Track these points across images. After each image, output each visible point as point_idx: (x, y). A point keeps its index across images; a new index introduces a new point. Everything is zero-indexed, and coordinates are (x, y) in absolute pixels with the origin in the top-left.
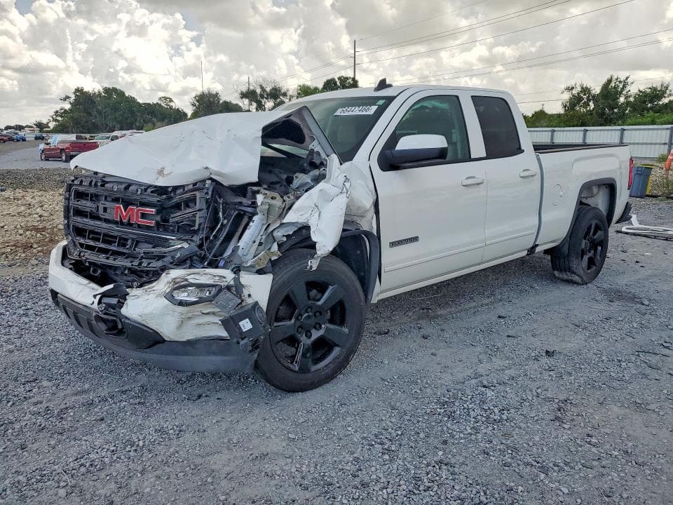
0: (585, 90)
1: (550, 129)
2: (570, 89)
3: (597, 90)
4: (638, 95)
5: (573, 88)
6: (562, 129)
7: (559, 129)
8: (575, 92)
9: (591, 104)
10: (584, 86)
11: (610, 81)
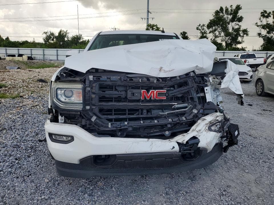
0: (52, 34)
1: (42, 49)
2: (46, 33)
3: (57, 34)
4: (73, 38)
5: (47, 33)
6: (47, 49)
7: (46, 49)
8: (48, 34)
9: (55, 39)
10: (52, 32)
11: (61, 31)
